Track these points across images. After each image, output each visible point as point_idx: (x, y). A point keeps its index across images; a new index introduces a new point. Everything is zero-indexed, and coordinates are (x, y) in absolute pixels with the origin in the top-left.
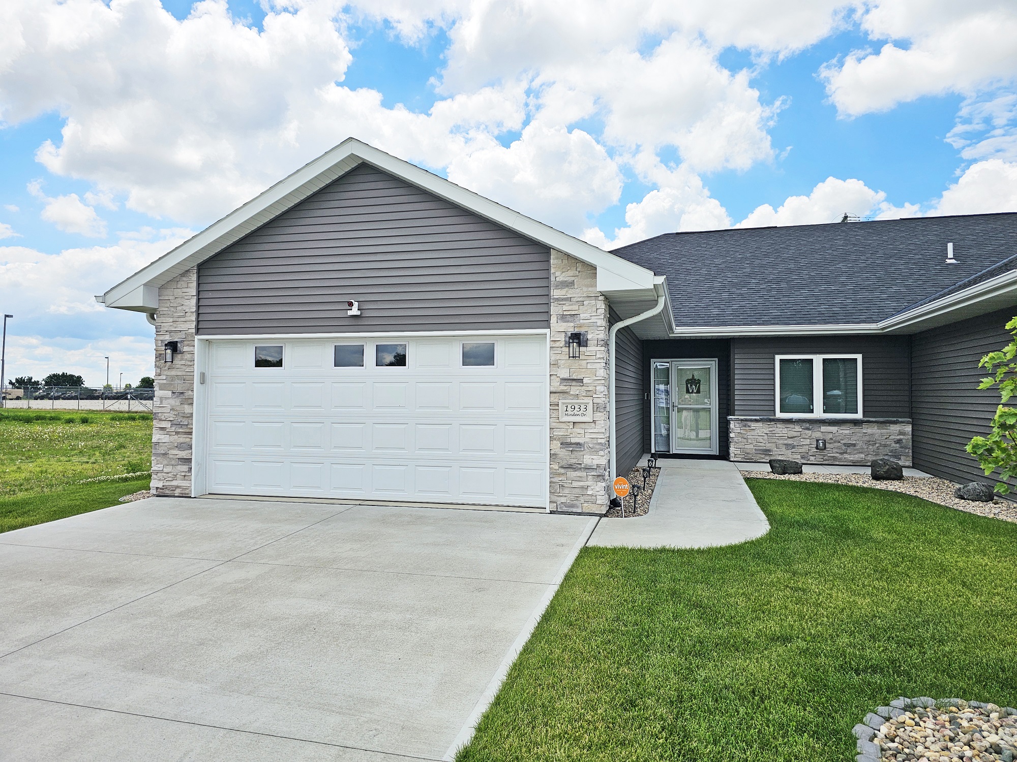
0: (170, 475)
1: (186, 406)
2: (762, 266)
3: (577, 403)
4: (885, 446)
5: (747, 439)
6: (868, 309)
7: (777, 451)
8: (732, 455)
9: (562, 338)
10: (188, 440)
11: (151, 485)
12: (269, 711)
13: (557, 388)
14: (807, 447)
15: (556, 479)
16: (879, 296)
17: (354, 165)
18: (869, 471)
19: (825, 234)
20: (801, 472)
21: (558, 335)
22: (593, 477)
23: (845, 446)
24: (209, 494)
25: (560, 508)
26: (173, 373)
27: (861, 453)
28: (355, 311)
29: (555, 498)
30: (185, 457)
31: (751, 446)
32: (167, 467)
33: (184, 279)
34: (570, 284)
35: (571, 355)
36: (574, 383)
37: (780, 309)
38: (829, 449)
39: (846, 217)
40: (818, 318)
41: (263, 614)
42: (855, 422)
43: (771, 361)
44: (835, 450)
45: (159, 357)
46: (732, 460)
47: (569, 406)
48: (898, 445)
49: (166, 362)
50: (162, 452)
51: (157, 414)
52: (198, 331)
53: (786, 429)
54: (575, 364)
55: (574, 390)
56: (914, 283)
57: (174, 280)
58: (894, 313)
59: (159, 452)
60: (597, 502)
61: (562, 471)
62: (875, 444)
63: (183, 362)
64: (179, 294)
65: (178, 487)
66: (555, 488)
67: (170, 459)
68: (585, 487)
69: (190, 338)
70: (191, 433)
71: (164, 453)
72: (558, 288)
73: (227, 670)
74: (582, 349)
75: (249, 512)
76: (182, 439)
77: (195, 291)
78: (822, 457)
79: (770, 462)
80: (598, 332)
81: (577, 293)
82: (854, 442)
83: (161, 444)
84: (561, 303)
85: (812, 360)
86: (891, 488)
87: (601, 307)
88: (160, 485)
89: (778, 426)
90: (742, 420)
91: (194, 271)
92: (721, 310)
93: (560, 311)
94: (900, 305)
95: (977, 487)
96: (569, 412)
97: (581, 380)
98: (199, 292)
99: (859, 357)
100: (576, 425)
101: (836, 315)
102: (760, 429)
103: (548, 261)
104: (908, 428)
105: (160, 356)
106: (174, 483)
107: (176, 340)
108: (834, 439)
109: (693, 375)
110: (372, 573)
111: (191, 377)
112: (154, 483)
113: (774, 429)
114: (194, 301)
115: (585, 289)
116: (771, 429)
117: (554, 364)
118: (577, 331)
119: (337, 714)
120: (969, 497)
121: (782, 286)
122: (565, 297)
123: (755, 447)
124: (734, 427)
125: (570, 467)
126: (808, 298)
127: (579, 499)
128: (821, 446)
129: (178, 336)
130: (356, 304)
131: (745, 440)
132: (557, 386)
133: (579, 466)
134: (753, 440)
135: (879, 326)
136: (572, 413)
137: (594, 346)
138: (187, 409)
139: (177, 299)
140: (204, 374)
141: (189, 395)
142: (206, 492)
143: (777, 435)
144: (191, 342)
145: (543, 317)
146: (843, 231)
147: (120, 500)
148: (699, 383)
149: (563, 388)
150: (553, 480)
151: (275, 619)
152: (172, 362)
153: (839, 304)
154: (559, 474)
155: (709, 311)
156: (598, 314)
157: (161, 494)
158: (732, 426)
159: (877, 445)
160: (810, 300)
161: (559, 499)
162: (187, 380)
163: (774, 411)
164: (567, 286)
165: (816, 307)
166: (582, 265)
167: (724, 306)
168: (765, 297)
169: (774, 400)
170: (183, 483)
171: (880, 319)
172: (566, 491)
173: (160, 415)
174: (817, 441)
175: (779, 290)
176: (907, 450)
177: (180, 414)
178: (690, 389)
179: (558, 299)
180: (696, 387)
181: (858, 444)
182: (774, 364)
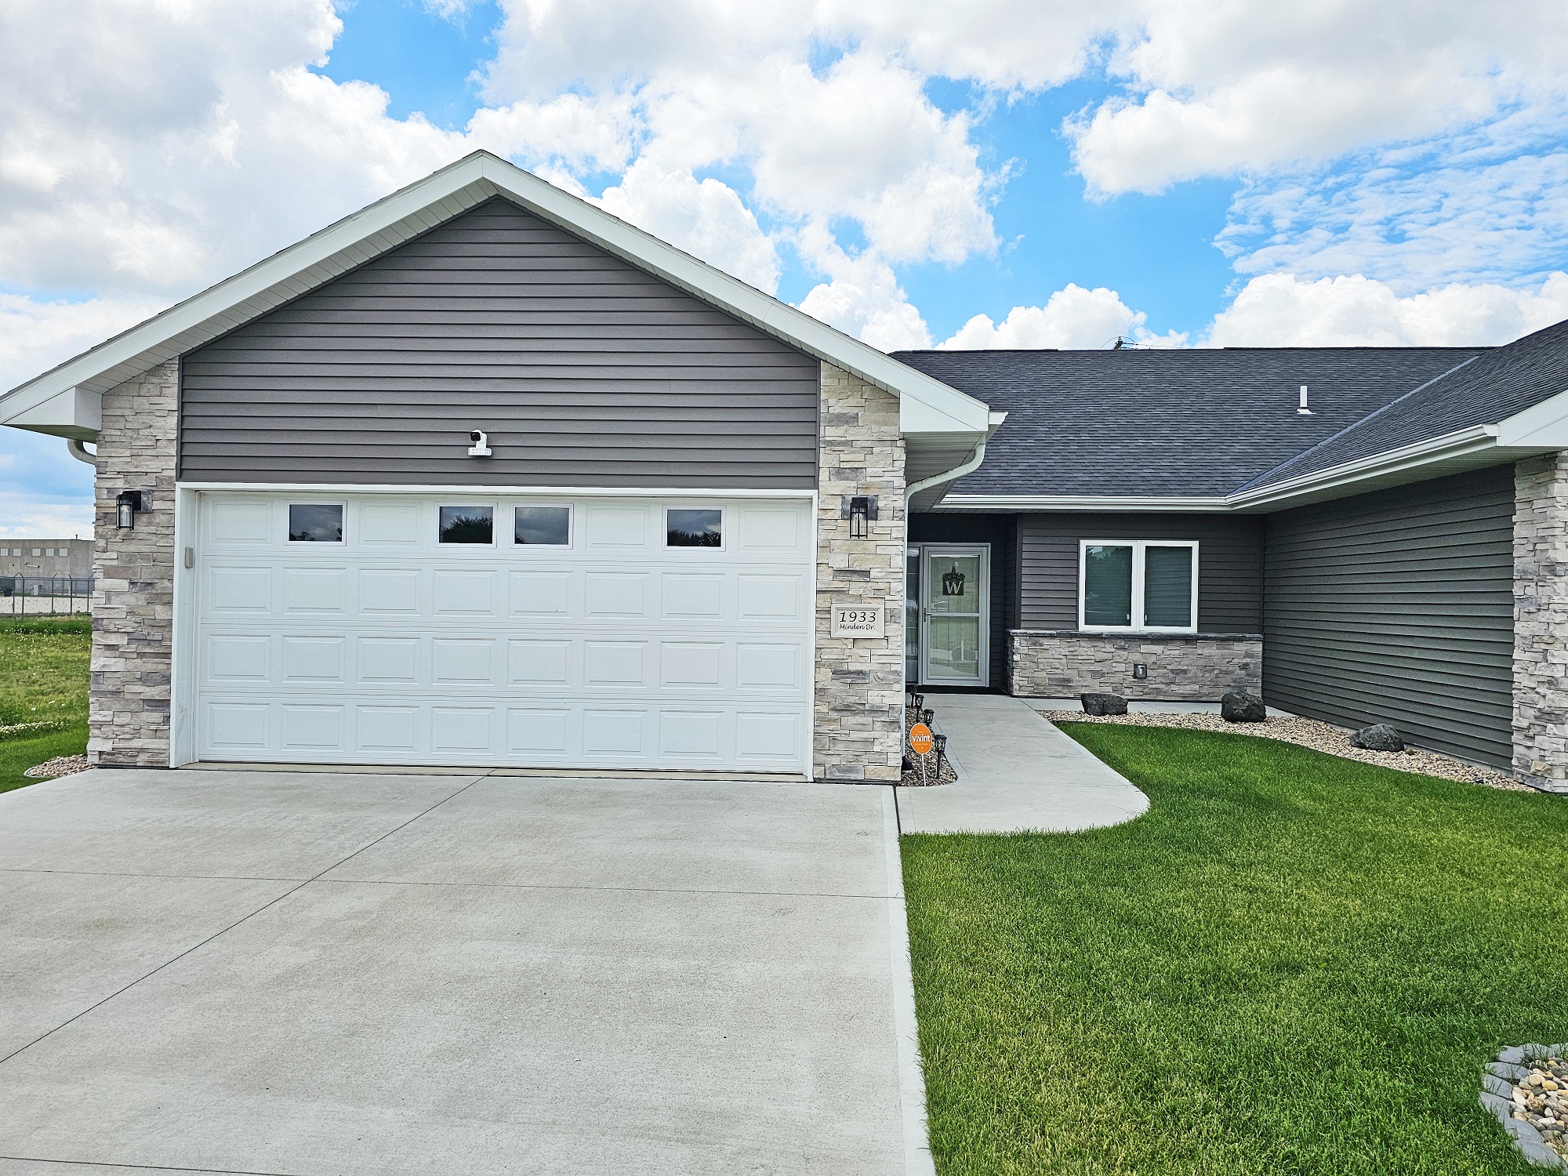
0: (126, 729)
1: (158, 608)
2: (1049, 407)
3: (859, 609)
4: (1227, 673)
5: (1037, 663)
6: (1209, 475)
7: (1079, 681)
8: (1016, 687)
9: (837, 504)
10: (162, 667)
11: (89, 747)
12: (554, 1148)
13: (829, 584)
14: (1121, 675)
15: (824, 729)
16: (1219, 457)
17: (481, 198)
18: (1218, 709)
19: (1127, 364)
20: (1126, 712)
21: (831, 500)
22: (884, 724)
23: (1173, 673)
24: (200, 761)
25: (831, 773)
26: (132, 547)
27: (1195, 683)
28: (481, 449)
29: (822, 758)
30: (157, 698)
31: (1044, 674)
32: (122, 714)
33: (155, 380)
34: (851, 420)
35: (855, 533)
36: (855, 577)
37: (1087, 471)
38: (1150, 678)
39: (1120, 343)
40: (1143, 487)
41: (433, 972)
42: (1187, 639)
43: (1074, 548)
44: (1159, 680)
45: (102, 518)
46: (1016, 694)
47: (847, 614)
48: (1243, 672)
49: (120, 527)
50: (111, 688)
51: (100, 621)
52: (181, 474)
53: (1092, 649)
54: (858, 546)
55: (856, 587)
56: (1263, 441)
57: (134, 380)
58: (1245, 482)
59: (104, 688)
60: (889, 763)
61: (834, 715)
62: (1214, 670)
63: (152, 529)
64: (143, 407)
65: (142, 750)
66: (822, 742)
67: (127, 700)
68: (870, 740)
69: (165, 487)
70: (168, 655)
71: (114, 689)
72: (831, 424)
73: (431, 1079)
74: (871, 523)
75: (296, 792)
76: (151, 665)
77: (176, 402)
78: (1141, 689)
79: (1083, 698)
80: (895, 498)
81: (862, 433)
82: (1185, 668)
83: (107, 675)
84: (837, 448)
85: (1130, 548)
86: (1257, 733)
87: (899, 457)
88: (107, 747)
89: (1082, 644)
90: (1031, 636)
91: (173, 365)
92: (1002, 471)
93: (834, 463)
94: (1252, 470)
95: (1383, 731)
96: (847, 623)
97: (866, 573)
98: (182, 405)
99: (1195, 545)
100: (859, 644)
101: (1167, 483)
102: (1056, 649)
103: (816, 380)
104: (1258, 648)
105: (105, 517)
106: (136, 743)
107: (137, 489)
108: (1158, 663)
109: (954, 569)
110: (583, 891)
111: (167, 555)
112: (95, 745)
113: (1076, 648)
114: (173, 421)
115: (875, 428)
116: (1071, 649)
117: (824, 547)
118: (861, 493)
119: (680, 1144)
120: (1372, 746)
121: (1083, 438)
122: (843, 439)
123: (1049, 676)
124: (1020, 646)
125: (847, 709)
126: (1124, 457)
127: (860, 759)
128: (1140, 674)
129: (141, 481)
130: (484, 437)
131: (1034, 665)
132: (828, 581)
133: (861, 707)
134: (1046, 664)
135: (1228, 500)
136: (852, 624)
137: (888, 518)
138: (160, 612)
139: (138, 416)
140: (191, 550)
141: (165, 588)
142: (194, 759)
143: (1079, 658)
144: (168, 493)
145: (808, 471)
146: (1151, 362)
147: (25, 774)
148: (963, 579)
149: (837, 585)
150: (820, 730)
151: (464, 980)
152: (132, 528)
153: (1167, 467)
154: (829, 721)
155: (986, 471)
156: (896, 469)
157: (108, 762)
158: (1016, 644)
159: (1216, 672)
160: (1126, 461)
161: (828, 759)
162: (163, 562)
163: (1077, 622)
164: (847, 422)
165: (1136, 471)
166: (871, 389)
167: (1006, 464)
168: (1063, 454)
169: (1077, 607)
170: (153, 743)
171: (1227, 491)
172: (840, 747)
173: (105, 622)
174: (1136, 666)
175: (1081, 444)
176: (1256, 679)
177: (146, 622)
178: (948, 588)
179: (831, 443)
180: (957, 585)
181: (1190, 670)
182: (1078, 553)
